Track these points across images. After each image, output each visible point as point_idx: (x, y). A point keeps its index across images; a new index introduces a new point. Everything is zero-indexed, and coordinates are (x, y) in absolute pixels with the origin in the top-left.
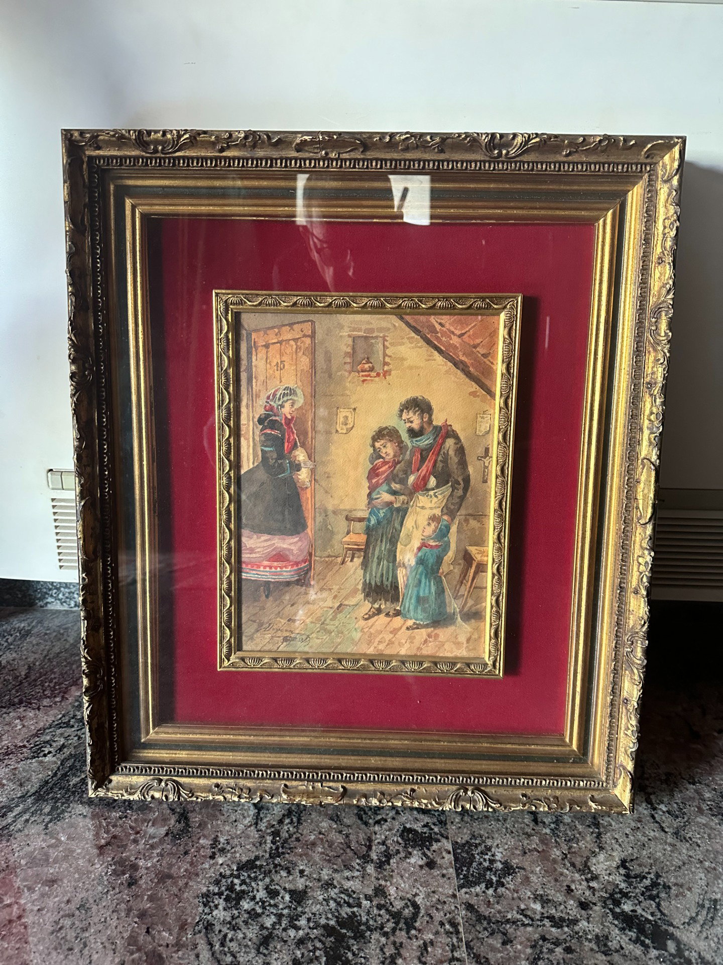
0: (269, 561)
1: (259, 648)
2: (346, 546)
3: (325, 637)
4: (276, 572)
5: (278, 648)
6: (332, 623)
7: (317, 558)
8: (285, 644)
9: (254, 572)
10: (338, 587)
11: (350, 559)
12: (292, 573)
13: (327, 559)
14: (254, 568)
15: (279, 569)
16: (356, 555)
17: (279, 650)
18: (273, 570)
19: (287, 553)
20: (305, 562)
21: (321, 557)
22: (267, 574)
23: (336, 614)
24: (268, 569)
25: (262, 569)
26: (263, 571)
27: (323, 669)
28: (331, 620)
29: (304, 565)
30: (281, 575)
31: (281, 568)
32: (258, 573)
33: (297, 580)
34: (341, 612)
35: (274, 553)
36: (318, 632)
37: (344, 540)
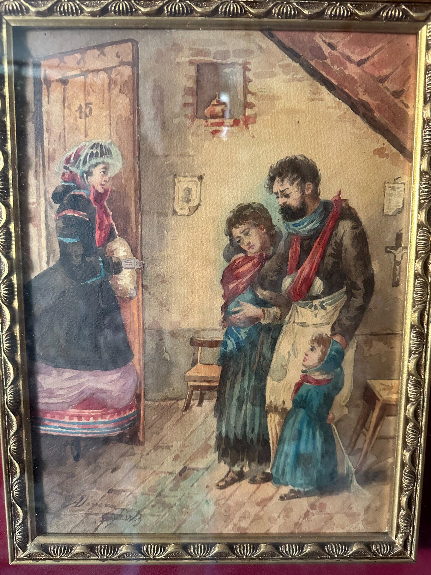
0: (76, 408)
1: (67, 531)
2: (191, 383)
3: (162, 514)
4: (89, 424)
5: (96, 529)
6: (173, 493)
7: (149, 403)
8: (105, 523)
9: (56, 424)
10: (179, 443)
11: (197, 402)
12: (112, 425)
13: (163, 403)
14: (56, 418)
15: (92, 420)
16: (206, 397)
17: (97, 532)
18: (84, 421)
19: (104, 396)
20: (131, 409)
21: (154, 401)
22: (76, 427)
23: (178, 482)
24: (75, 420)
25: (67, 419)
26: (69, 423)
27: (161, 559)
28: (171, 490)
29: (129, 413)
30: (96, 428)
31: (95, 417)
32: (62, 425)
33: (119, 435)
34: (185, 478)
35: (84, 396)
36: (153, 506)
37: (187, 374)
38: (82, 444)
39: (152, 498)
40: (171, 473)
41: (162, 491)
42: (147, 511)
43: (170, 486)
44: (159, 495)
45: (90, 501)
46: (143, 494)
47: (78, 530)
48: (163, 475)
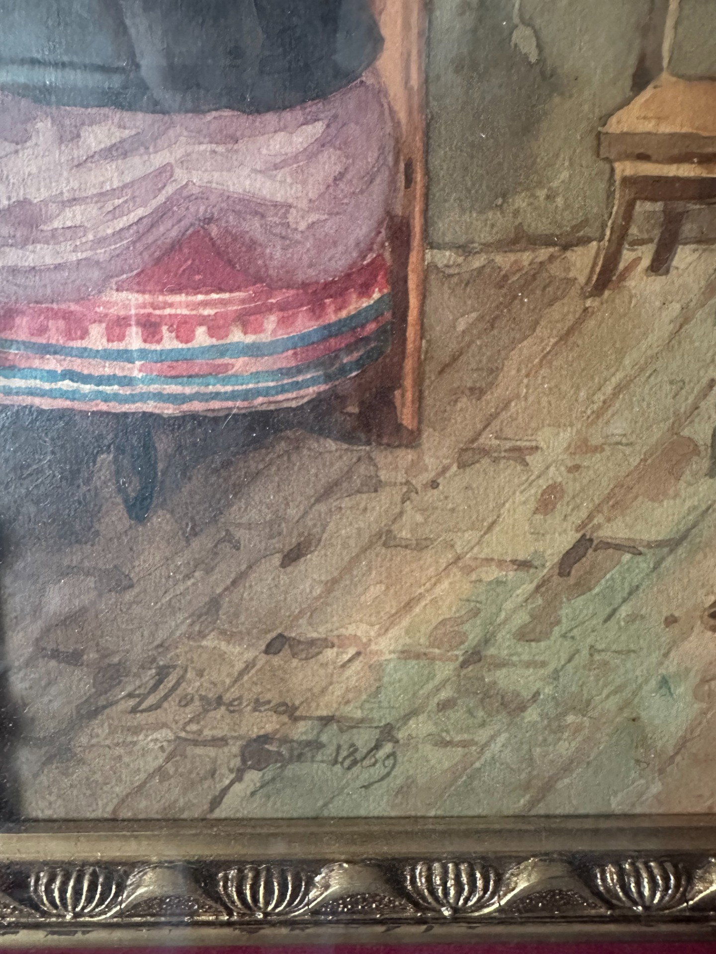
0: (140, 283)
4: (187, 357)
5: (216, 802)
7: (444, 258)
8: (253, 777)
9: (53, 364)
11: (646, 253)
12: (286, 360)
13: (503, 260)
14: (55, 338)
15: (202, 337)
16: (688, 229)
17: (218, 813)
18: (169, 342)
19: (254, 227)
20: (365, 290)
21: (465, 249)
22: (135, 370)
23: (552, 605)
24: (134, 340)
25: (96, 339)
26: (107, 355)
27: (487, 920)
28: (524, 635)
29: (357, 304)
30: (218, 373)
31: (216, 327)
32: (77, 365)
33: (317, 402)
34: (582, 587)
35: (169, 231)
37: (614, 126)
38: (163, 444)
39: (445, 670)
40: (524, 565)
41: (487, 641)
42: (419, 727)
43: (521, 618)
44: (474, 657)
45: (193, 686)
46: (406, 654)
47: (145, 807)
48: (492, 573)
